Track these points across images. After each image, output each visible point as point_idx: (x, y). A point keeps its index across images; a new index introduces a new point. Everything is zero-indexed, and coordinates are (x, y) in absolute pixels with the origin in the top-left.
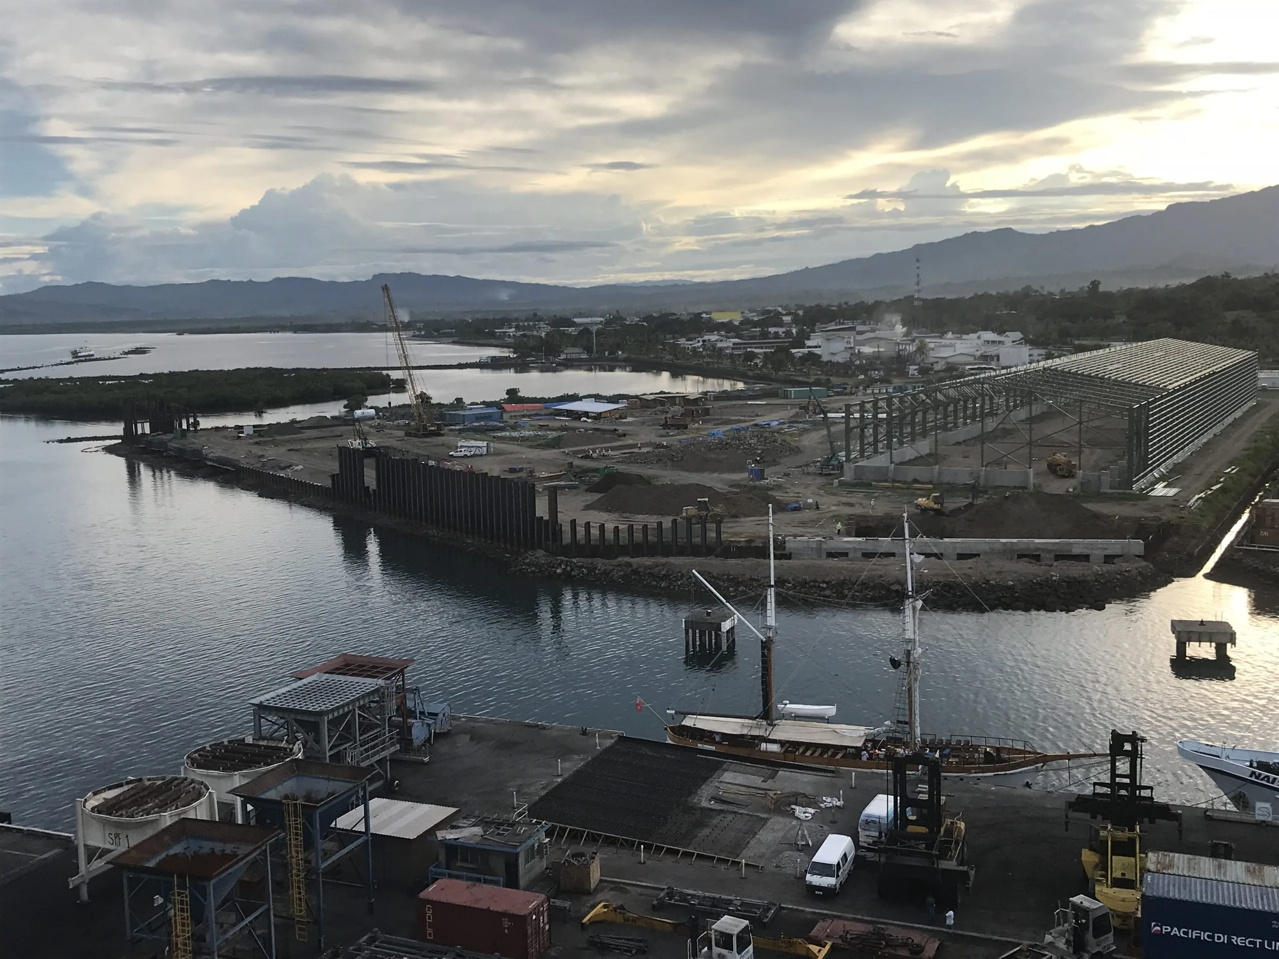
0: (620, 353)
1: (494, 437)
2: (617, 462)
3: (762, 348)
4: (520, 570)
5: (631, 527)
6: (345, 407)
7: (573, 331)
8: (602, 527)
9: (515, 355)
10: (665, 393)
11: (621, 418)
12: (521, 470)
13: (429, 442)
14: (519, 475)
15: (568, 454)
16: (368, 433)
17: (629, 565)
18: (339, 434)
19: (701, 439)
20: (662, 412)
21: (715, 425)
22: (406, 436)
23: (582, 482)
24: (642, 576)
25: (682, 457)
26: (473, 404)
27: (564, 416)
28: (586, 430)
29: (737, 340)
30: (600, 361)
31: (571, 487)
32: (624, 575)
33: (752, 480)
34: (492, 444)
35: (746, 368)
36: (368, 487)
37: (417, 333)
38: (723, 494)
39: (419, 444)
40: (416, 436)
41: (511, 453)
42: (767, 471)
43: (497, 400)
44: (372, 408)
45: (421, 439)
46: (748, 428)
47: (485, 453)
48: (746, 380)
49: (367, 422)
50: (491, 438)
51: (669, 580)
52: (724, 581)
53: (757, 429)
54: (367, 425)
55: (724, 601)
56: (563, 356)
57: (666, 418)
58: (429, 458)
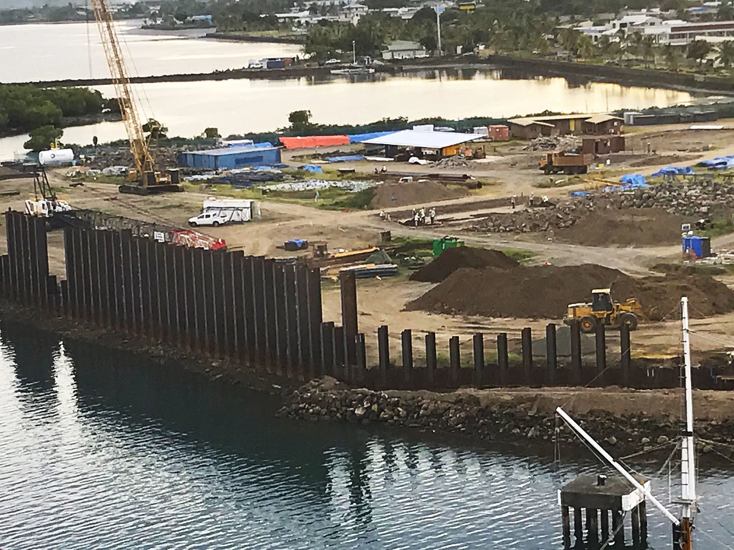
0: (481, 47)
1: (264, 192)
2: (463, 230)
3: (721, 34)
4: (297, 411)
5: (478, 338)
6: (26, 146)
7: (405, 13)
8: (431, 338)
9: (307, 56)
10: (551, 114)
11: (475, 156)
12: (305, 246)
13: (158, 203)
14: (302, 253)
15: (383, 218)
16: (61, 190)
17: (476, 401)
18: (12, 189)
19: (607, 190)
20: (545, 145)
21: (632, 165)
22: (121, 192)
23: (405, 264)
24: (497, 419)
25: (574, 222)
26: (232, 137)
27: (381, 155)
28: (416, 178)
29: (679, 23)
30: (448, 62)
31: (384, 273)
32: (466, 417)
33: (689, 257)
34: (258, 204)
35: (694, 70)
36: (55, 277)
37: (149, 22)
38: (639, 282)
39: (142, 206)
40: (137, 191)
41: (292, 218)
42: (715, 243)
43: (272, 131)
44: (68, 147)
45: (145, 198)
46: (688, 169)
47: (248, 218)
48: (694, 90)
49: (58, 171)
50: (260, 195)
51: (541, 425)
52: (633, 427)
53: (705, 171)
54: (56, 175)
55: (610, 459)
56: (387, 56)
57: (550, 156)
58: (154, 227)
